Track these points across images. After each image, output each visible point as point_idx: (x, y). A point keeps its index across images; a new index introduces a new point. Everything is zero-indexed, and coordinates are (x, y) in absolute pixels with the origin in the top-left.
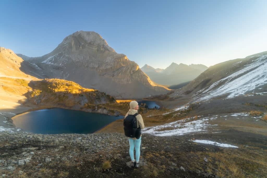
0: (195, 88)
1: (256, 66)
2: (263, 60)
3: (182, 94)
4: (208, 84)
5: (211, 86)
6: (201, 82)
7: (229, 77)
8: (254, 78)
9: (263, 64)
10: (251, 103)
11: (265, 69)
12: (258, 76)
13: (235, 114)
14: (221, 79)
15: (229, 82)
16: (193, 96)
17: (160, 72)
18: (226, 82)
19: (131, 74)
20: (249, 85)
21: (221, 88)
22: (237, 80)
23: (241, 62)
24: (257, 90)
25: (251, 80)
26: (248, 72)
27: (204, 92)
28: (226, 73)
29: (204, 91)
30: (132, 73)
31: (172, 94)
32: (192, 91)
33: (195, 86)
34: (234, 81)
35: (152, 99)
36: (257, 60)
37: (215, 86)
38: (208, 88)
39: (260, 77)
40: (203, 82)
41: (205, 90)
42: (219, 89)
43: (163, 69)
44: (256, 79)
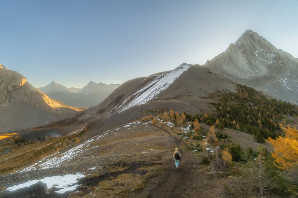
0: (110, 105)
1: (155, 82)
2: (159, 78)
3: (95, 114)
4: (121, 100)
5: (123, 102)
6: (115, 98)
7: (138, 92)
8: (154, 91)
9: (159, 81)
10: (148, 110)
11: (160, 84)
12: (156, 89)
13: (129, 124)
14: (132, 94)
15: (137, 97)
16: (107, 114)
17: (76, 91)
18: (136, 97)
19: (8, 91)
20: (150, 97)
21: (131, 103)
22: (143, 94)
23: (146, 79)
24: (154, 99)
25: (152, 93)
26: (150, 87)
27: (117, 109)
28: (136, 89)
29: (117, 107)
30: (10, 88)
31: (83, 116)
32: (106, 109)
33: (109, 104)
34: (141, 96)
35: (51, 126)
36: (156, 79)
37: (127, 101)
38: (121, 104)
39: (157, 89)
40: (117, 98)
41: (119, 106)
42: (130, 104)
43: (79, 89)
44: (155, 91)
